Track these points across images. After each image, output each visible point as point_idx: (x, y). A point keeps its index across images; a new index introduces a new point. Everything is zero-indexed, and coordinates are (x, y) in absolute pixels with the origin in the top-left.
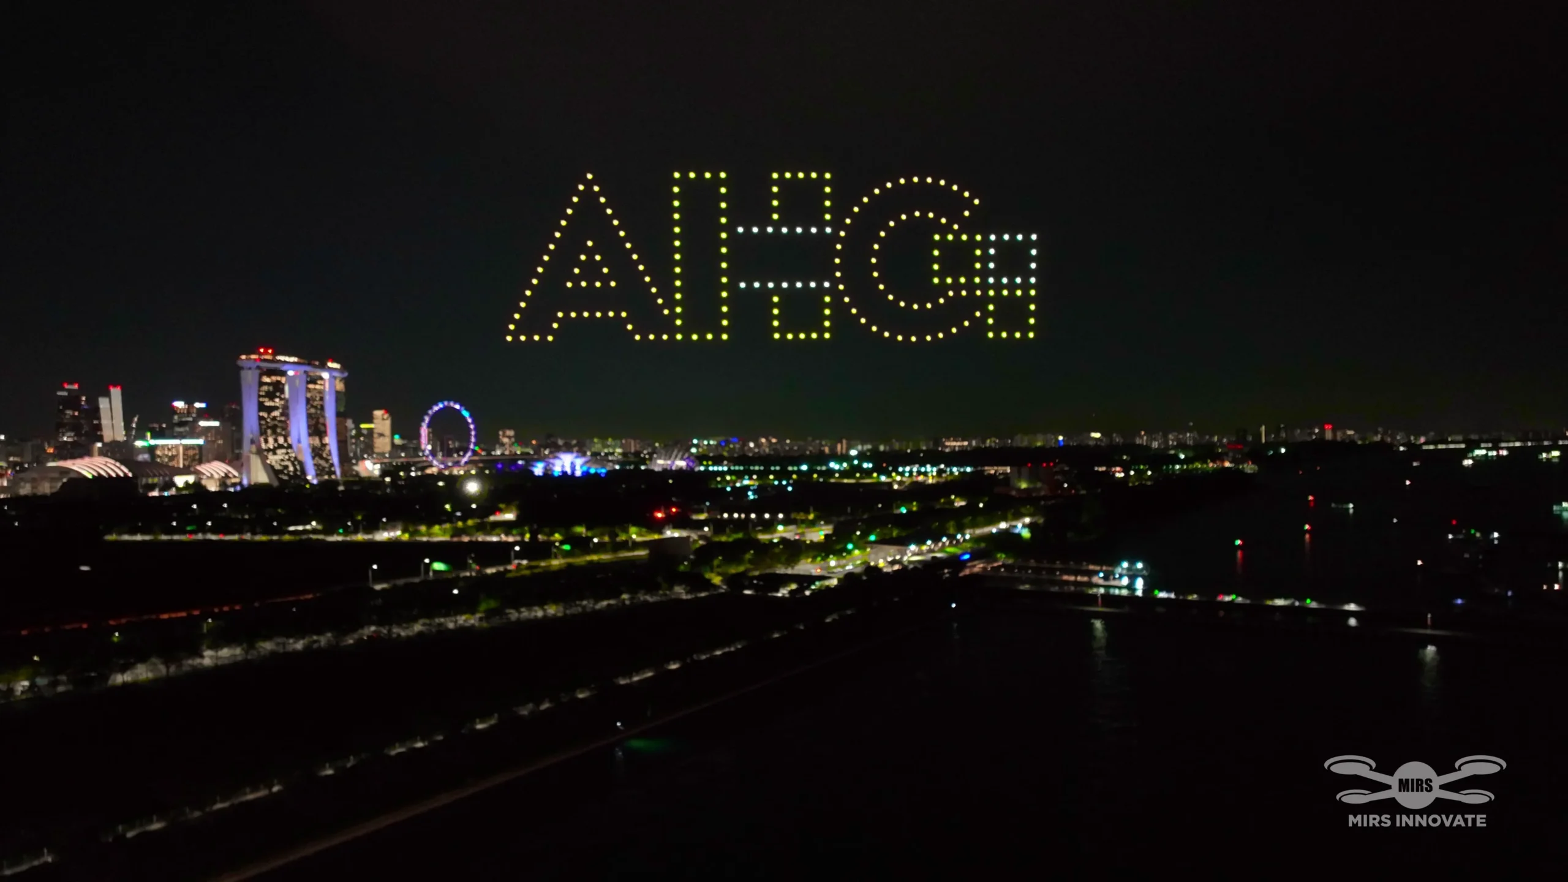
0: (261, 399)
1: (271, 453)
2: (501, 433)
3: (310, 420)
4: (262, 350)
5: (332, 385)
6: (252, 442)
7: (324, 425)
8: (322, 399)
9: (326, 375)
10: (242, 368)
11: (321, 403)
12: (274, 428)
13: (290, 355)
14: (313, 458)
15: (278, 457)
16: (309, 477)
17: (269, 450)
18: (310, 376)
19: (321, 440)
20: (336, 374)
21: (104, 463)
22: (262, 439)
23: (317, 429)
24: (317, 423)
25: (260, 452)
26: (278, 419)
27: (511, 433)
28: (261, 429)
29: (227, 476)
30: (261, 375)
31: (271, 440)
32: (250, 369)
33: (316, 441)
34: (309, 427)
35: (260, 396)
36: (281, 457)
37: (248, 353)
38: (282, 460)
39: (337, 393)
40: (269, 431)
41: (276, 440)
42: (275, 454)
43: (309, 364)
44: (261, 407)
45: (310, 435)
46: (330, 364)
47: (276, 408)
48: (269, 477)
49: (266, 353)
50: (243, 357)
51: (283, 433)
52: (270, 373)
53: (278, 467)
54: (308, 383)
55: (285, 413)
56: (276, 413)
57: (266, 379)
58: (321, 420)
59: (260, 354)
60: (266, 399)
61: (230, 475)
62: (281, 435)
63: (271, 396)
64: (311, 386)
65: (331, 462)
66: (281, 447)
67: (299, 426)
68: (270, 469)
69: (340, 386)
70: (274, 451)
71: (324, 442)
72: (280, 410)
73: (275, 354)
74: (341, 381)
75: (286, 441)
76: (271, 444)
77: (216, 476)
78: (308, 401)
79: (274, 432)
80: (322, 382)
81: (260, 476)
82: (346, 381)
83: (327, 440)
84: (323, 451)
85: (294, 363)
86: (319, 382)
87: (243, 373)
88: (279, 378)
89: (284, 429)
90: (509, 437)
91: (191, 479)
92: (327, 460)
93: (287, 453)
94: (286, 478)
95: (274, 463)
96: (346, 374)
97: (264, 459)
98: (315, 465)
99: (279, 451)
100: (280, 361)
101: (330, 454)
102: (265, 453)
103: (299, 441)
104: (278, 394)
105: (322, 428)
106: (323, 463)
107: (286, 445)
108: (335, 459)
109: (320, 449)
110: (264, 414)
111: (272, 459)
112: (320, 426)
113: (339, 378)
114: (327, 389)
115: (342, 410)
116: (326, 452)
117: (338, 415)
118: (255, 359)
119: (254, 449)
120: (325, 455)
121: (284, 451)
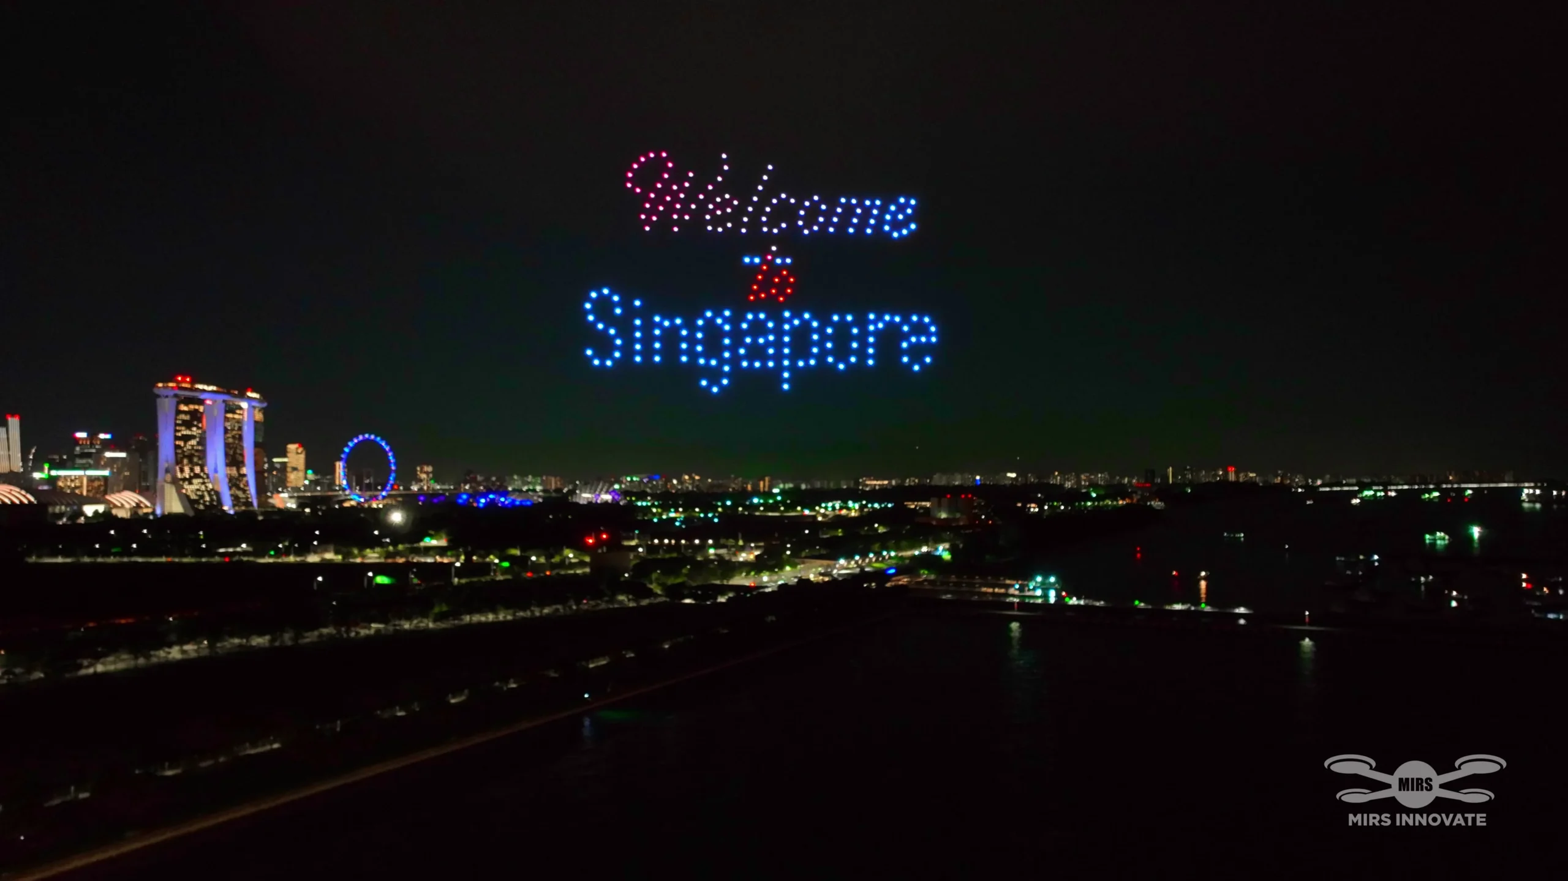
0: (178, 428)
1: (187, 483)
2: (419, 468)
3: (227, 449)
4: (180, 378)
5: (251, 415)
6: (167, 471)
7: (242, 455)
8: (240, 429)
9: (244, 405)
10: (158, 396)
11: (240, 432)
12: (190, 457)
13: (209, 384)
14: (230, 488)
15: (194, 487)
16: (226, 508)
17: (184, 479)
18: (229, 405)
19: (238, 470)
20: (254, 404)
21: (9, 491)
22: (178, 468)
23: (234, 459)
24: (235, 453)
25: (175, 482)
26: (195, 448)
27: (429, 468)
28: (177, 458)
29: (138, 507)
30: (178, 403)
31: (187, 469)
32: (167, 397)
33: (234, 472)
34: (226, 455)
35: (176, 425)
36: (198, 487)
37: (164, 381)
38: (198, 490)
39: (256, 422)
40: (185, 461)
41: (192, 470)
42: (191, 483)
43: (228, 393)
44: (178, 436)
45: (228, 465)
46: (250, 394)
47: (192, 437)
48: (184, 507)
49: (184, 381)
50: (160, 385)
51: (200, 462)
52: (188, 401)
53: (193, 497)
54: (227, 412)
55: (202, 442)
56: (193, 442)
57: (184, 408)
58: (238, 451)
59: (178, 382)
60: (183, 428)
61: (143, 506)
62: (197, 464)
63: (188, 425)
64: (230, 415)
65: (248, 493)
66: (197, 476)
67: (216, 456)
68: (185, 499)
69: (259, 416)
70: (189, 480)
71: (242, 472)
72: (198, 439)
73: (193, 382)
74: (259, 411)
75: (202, 470)
76: (187, 474)
77: (127, 507)
78: (226, 431)
79: (191, 462)
80: (241, 412)
81: (176, 507)
82: (265, 411)
83: (244, 470)
84: (240, 481)
85: (212, 392)
86: (238, 411)
87: (161, 401)
88: (197, 407)
89: (200, 458)
90: (427, 473)
91: (100, 508)
92: (244, 491)
93: (204, 483)
94: (201, 507)
95: (189, 493)
96: (265, 405)
97: (179, 489)
98: (232, 495)
99: (195, 481)
100: (197, 390)
101: (247, 484)
102: (181, 483)
103: (216, 471)
104: (195, 423)
105: (240, 458)
106: (240, 494)
107: (202, 474)
108: (252, 489)
109: (237, 479)
110: (182, 443)
111: (190, 489)
112: (238, 456)
113: (258, 407)
114: (246, 419)
115: (260, 440)
116: (244, 482)
117: (257, 445)
118: (172, 388)
119: (169, 477)
120: (242, 486)
121: (200, 480)
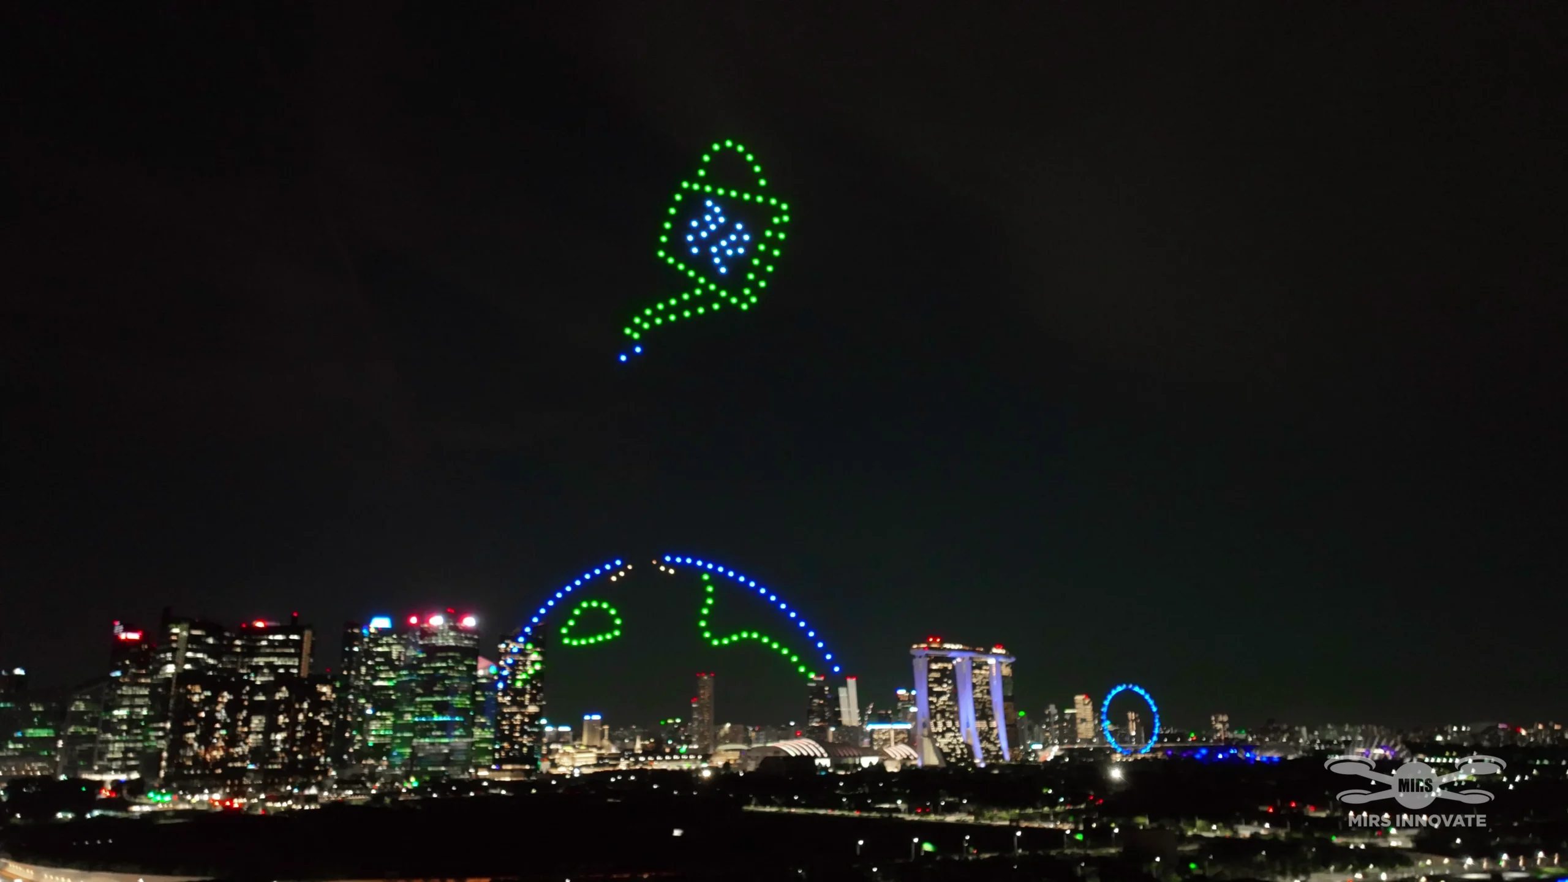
0: (931, 685)
1: (940, 737)
2: (1213, 718)
3: (977, 704)
4: (931, 640)
5: (999, 670)
6: (925, 725)
7: (991, 709)
8: (988, 684)
9: (992, 661)
10: (914, 657)
11: (987, 688)
12: (943, 712)
13: (955, 643)
14: (981, 741)
15: (946, 741)
16: (977, 761)
17: (938, 733)
18: (976, 662)
19: (988, 724)
20: (1002, 660)
21: (806, 744)
22: (932, 723)
23: (983, 712)
24: (984, 707)
25: (930, 735)
26: (947, 703)
27: (1225, 718)
28: (931, 713)
29: (908, 758)
30: (930, 662)
31: (940, 724)
32: (920, 657)
33: (983, 725)
34: (976, 711)
35: (929, 682)
36: (950, 741)
37: (918, 643)
38: (950, 743)
39: (1004, 677)
40: (938, 716)
41: (944, 724)
42: (943, 737)
43: (974, 651)
44: (931, 692)
45: (978, 719)
46: (995, 650)
47: (944, 693)
48: (940, 762)
49: (935, 641)
50: (915, 646)
51: (952, 717)
52: (937, 660)
53: (946, 750)
54: (974, 668)
55: (954, 696)
56: (944, 698)
57: (934, 666)
58: (987, 706)
59: (929, 643)
60: (936, 685)
61: (911, 757)
62: (949, 719)
63: (939, 682)
64: (977, 671)
65: (999, 746)
66: (949, 730)
67: (967, 710)
68: (939, 751)
69: (1007, 671)
70: (943, 734)
71: (991, 726)
72: (948, 695)
73: (942, 642)
74: (1007, 666)
75: (954, 724)
76: (940, 729)
77: (899, 758)
78: (974, 686)
79: (943, 716)
80: (988, 668)
81: (933, 760)
82: (1013, 666)
83: (994, 724)
84: (991, 734)
85: (959, 650)
86: (985, 667)
87: (915, 661)
88: (945, 665)
89: (952, 713)
90: (1223, 723)
91: (875, 760)
92: (995, 744)
93: (955, 737)
94: (953, 760)
95: (942, 746)
96: (1013, 660)
97: (934, 742)
98: (982, 749)
99: (949, 735)
100: (946, 649)
101: (998, 736)
102: (935, 737)
103: (968, 725)
104: (945, 680)
105: (990, 713)
106: (991, 747)
107: (953, 728)
108: (1003, 743)
109: (987, 733)
110: (934, 699)
111: (942, 742)
112: (987, 710)
113: (1005, 662)
114: (994, 675)
115: (1010, 694)
116: (994, 736)
117: (1006, 699)
118: (924, 648)
119: (926, 733)
120: (992, 739)
121: (952, 734)
